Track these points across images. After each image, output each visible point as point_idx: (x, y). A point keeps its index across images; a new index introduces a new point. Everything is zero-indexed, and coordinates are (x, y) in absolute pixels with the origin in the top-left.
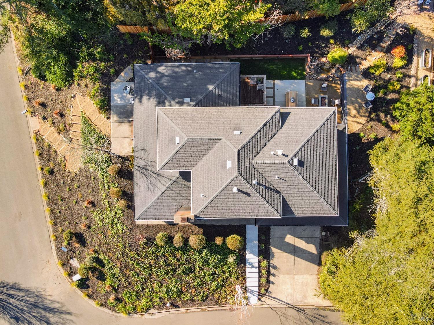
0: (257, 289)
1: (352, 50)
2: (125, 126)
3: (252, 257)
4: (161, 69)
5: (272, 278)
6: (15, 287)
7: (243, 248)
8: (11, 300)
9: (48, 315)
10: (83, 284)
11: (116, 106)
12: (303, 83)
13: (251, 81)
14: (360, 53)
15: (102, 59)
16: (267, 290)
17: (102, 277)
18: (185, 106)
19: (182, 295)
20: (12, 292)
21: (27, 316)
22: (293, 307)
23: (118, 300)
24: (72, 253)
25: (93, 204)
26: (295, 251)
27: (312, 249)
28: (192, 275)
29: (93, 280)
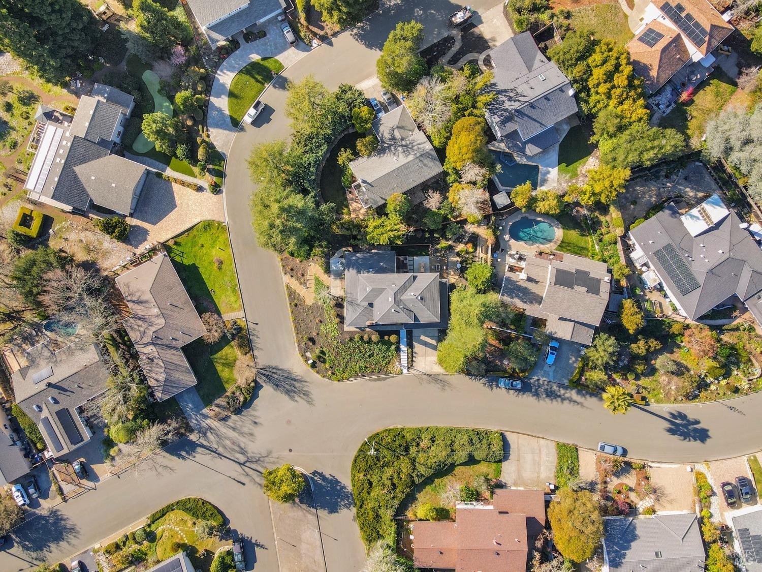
0: (407, 365)
1: (450, 243)
2: (338, 282)
3: (404, 348)
4: (358, 255)
5: (414, 359)
6: (276, 368)
7: (399, 342)
8: (274, 375)
9: (294, 383)
10: (313, 366)
11: (333, 270)
12: (428, 258)
13: (401, 258)
14: (454, 244)
15: (326, 247)
16: (412, 366)
17: (324, 362)
18: (370, 274)
19: (367, 370)
20: (274, 371)
21: (283, 383)
22: (425, 374)
23: (333, 374)
24: (307, 348)
25: (321, 322)
26: (426, 344)
27: (434, 342)
28: (372, 358)
29: (319, 364)
